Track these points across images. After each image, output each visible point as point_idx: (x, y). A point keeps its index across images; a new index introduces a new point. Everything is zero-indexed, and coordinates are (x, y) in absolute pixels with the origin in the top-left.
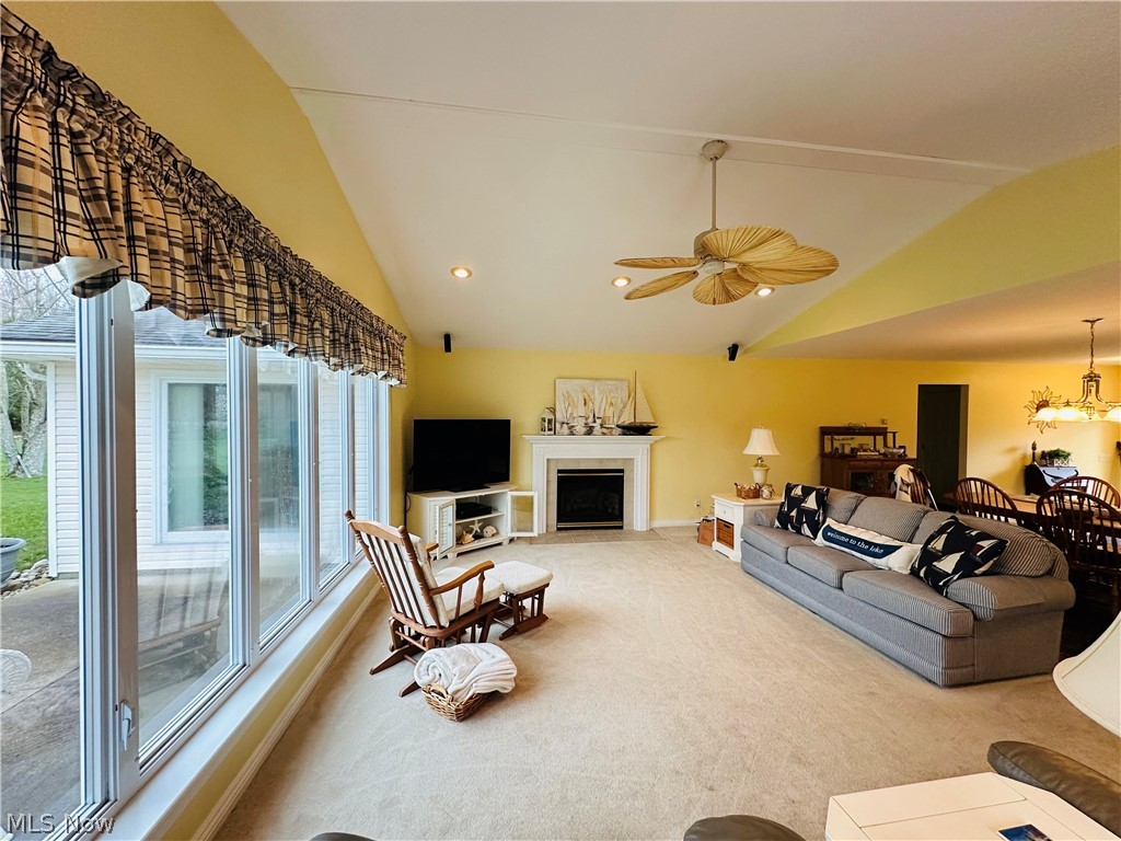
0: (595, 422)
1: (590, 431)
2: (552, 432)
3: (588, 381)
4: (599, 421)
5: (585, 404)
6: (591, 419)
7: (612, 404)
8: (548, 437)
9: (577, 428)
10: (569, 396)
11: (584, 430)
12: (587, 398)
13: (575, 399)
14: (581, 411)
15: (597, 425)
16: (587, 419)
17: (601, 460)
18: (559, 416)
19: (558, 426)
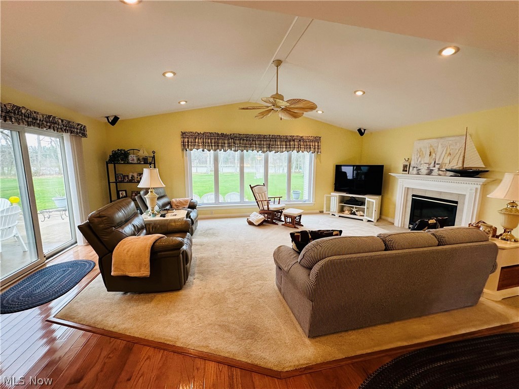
0: (434, 167)
1: (430, 172)
2: (407, 172)
3: (434, 140)
4: (437, 166)
5: (430, 155)
6: (432, 165)
7: (450, 154)
8: (406, 175)
9: (422, 171)
10: (421, 150)
11: (427, 171)
12: (432, 151)
13: (424, 153)
14: (427, 159)
15: (436, 169)
16: (429, 164)
17: (441, 193)
18: (413, 164)
19: (411, 168)
